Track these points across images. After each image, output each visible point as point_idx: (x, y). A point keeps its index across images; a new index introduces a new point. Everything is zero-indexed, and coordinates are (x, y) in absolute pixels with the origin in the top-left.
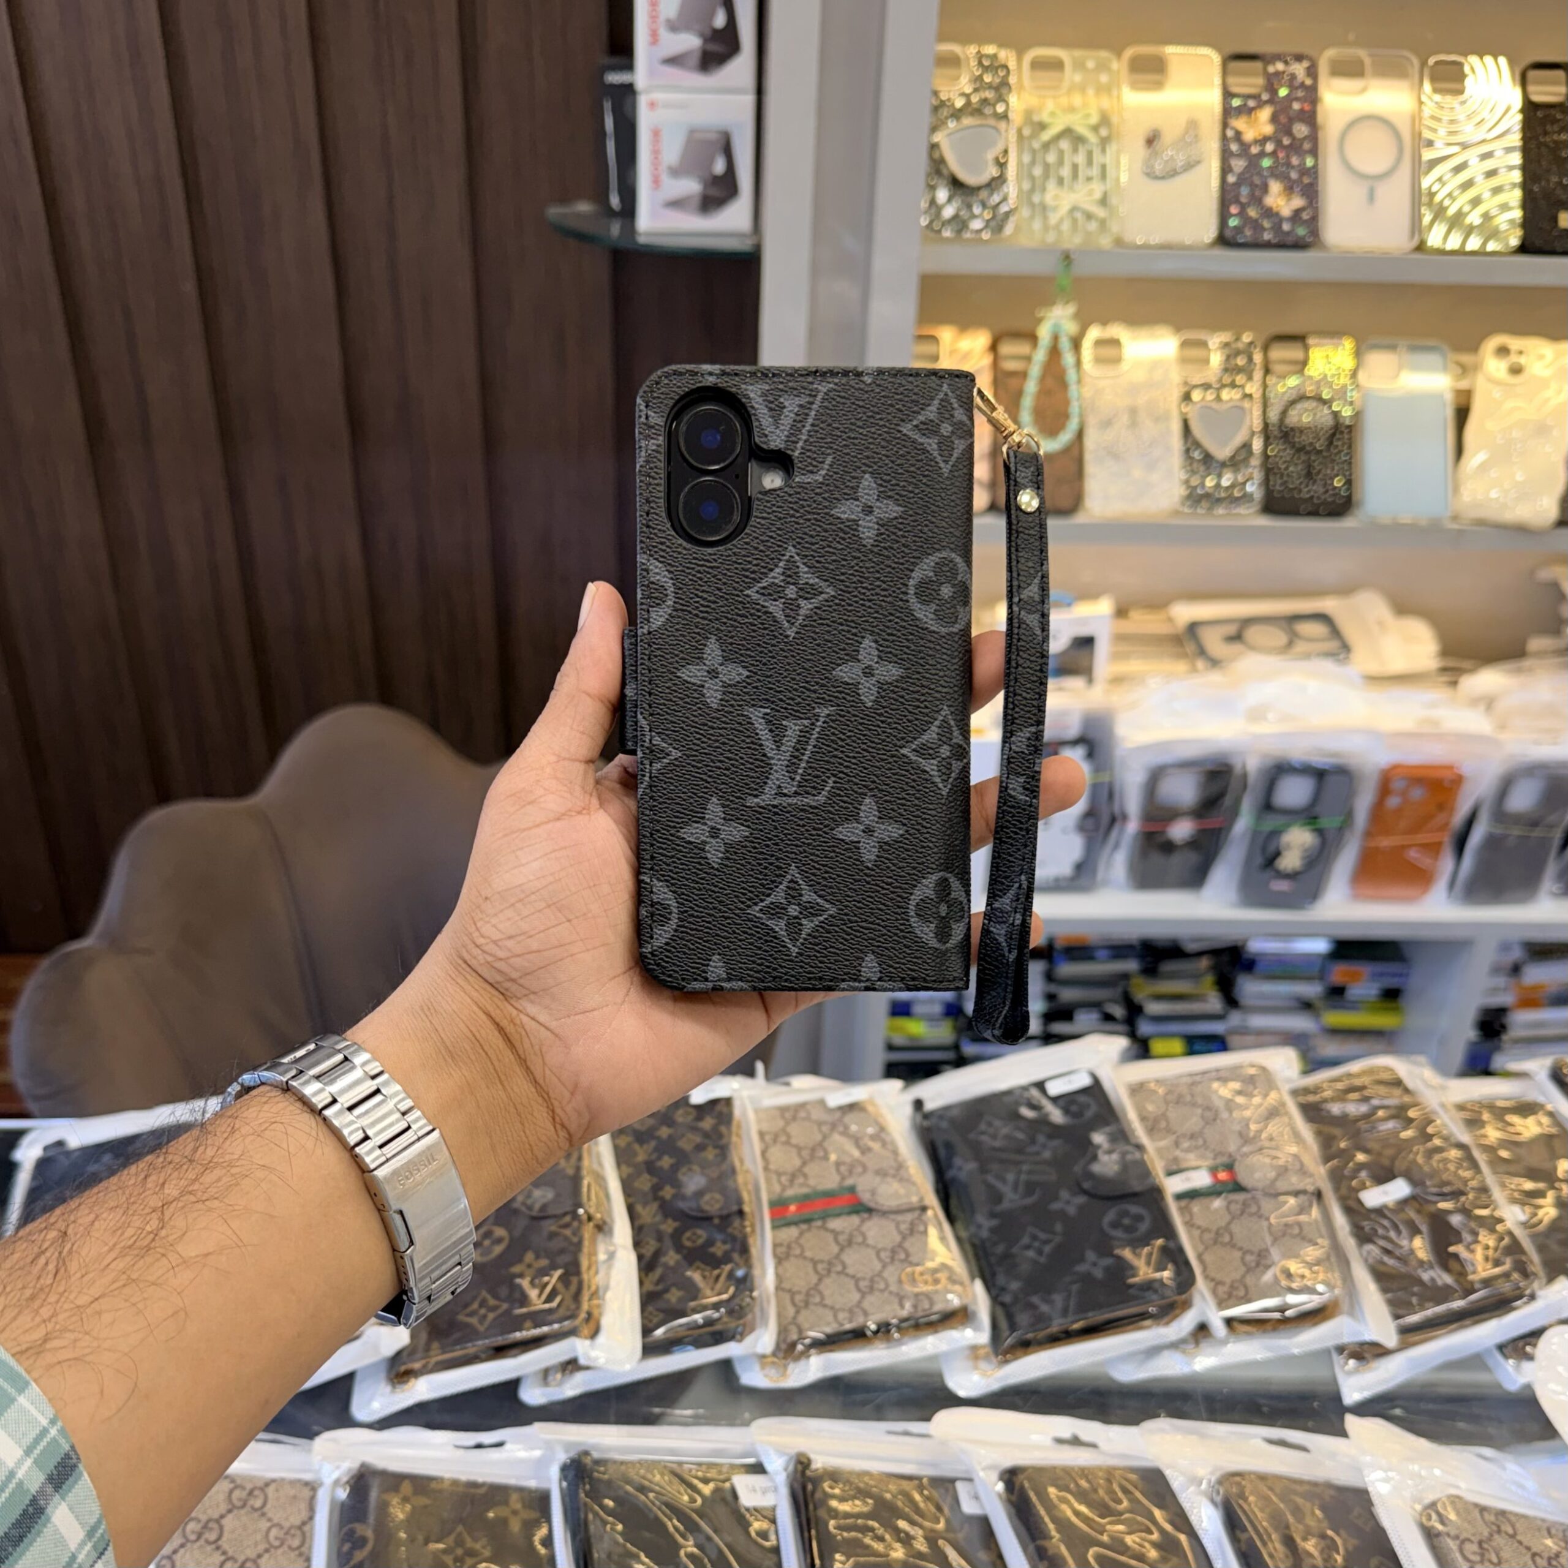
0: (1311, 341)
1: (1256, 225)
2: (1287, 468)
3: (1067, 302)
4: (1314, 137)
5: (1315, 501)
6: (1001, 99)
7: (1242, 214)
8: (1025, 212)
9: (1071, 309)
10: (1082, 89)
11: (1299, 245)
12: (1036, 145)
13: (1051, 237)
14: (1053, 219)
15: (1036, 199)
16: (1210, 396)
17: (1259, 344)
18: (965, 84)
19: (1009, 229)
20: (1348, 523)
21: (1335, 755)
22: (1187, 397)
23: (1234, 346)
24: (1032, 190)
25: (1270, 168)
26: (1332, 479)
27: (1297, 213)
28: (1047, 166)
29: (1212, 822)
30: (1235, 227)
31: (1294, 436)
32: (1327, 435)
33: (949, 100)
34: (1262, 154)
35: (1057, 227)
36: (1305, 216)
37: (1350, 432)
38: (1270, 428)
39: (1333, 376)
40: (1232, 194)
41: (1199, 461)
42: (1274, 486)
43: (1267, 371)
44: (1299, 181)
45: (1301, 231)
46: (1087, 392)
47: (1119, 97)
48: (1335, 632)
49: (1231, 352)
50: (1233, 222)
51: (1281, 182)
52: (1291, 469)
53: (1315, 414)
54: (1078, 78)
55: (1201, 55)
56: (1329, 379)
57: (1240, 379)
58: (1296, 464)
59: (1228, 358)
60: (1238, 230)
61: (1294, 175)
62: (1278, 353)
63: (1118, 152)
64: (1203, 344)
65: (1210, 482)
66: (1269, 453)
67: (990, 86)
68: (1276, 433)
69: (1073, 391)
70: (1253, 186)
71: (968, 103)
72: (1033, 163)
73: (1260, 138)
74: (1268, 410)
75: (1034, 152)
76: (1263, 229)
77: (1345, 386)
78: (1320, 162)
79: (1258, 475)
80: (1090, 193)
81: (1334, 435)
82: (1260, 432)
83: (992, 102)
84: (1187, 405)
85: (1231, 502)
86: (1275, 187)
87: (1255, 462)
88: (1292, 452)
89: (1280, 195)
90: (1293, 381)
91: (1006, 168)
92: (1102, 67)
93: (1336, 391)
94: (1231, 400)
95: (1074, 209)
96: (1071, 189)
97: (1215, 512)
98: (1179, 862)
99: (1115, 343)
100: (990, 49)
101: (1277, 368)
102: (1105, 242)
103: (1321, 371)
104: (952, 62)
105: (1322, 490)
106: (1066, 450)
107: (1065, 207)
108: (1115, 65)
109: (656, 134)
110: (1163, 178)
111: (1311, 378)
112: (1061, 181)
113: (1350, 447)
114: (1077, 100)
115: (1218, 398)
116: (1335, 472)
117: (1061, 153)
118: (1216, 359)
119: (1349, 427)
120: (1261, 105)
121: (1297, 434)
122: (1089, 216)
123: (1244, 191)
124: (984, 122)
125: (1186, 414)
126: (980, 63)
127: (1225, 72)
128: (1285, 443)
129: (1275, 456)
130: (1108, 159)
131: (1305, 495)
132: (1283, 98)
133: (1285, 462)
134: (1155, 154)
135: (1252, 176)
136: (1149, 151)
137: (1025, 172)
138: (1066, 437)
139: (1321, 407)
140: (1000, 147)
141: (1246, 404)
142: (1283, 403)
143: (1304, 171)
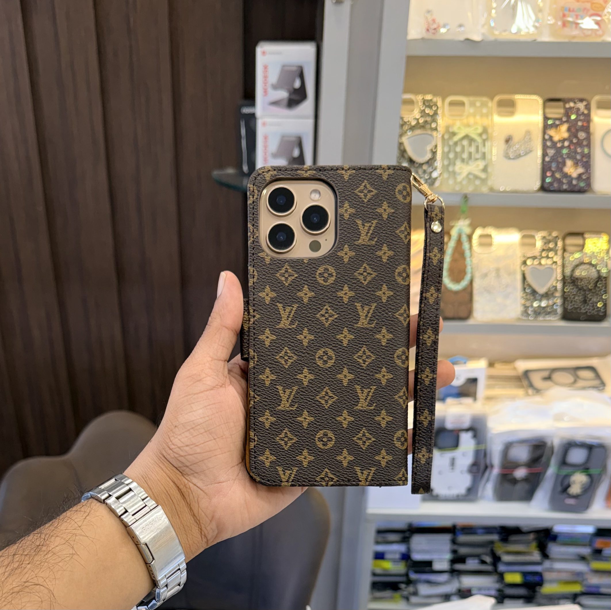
0: (586, 236)
1: (560, 181)
2: (574, 298)
3: (466, 218)
4: (588, 138)
5: (588, 314)
6: (434, 120)
7: (553, 176)
8: (446, 175)
9: (467, 222)
10: (474, 115)
11: (581, 191)
12: (451, 143)
13: (457, 188)
14: (459, 178)
15: (451, 169)
16: (536, 262)
17: (560, 237)
18: (416, 114)
19: (437, 184)
20: (604, 324)
21: (598, 438)
22: (524, 263)
23: (548, 238)
24: (449, 165)
25: (566, 154)
26: (597, 303)
27: (580, 176)
28: (456, 153)
29: (535, 470)
30: (549, 183)
31: (578, 282)
32: (594, 282)
33: (408, 121)
34: (563, 147)
35: (461, 183)
36: (584, 177)
37: (606, 280)
38: (566, 278)
39: (598, 253)
40: (548, 166)
41: (531, 294)
42: (568, 306)
43: (564, 250)
44: (581, 160)
45: (582, 184)
46: (475, 261)
47: (492, 120)
48: (598, 376)
49: (547, 241)
50: (548, 180)
51: (572, 161)
52: (576, 298)
53: (588, 272)
54: (472, 110)
55: (533, 99)
56: (595, 254)
57: (551, 254)
58: (579, 296)
59: (545, 243)
60: (551, 184)
61: (578, 157)
62: (570, 241)
63: (492, 146)
64: (533, 237)
65: (536, 304)
66: (565, 290)
67: (428, 115)
68: (569, 281)
69: (468, 261)
70: (558, 163)
71: (418, 123)
72: (449, 152)
73: (562, 139)
74: (565, 269)
75: (450, 146)
76: (563, 183)
77: (603, 258)
78: (592, 150)
79: (559, 301)
80: (478, 166)
81: (597, 282)
82: (561, 280)
83: (430, 122)
84: (525, 266)
85: (546, 314)
86: (569, 163)
87: (558, 294)
88: (577, 290)
89: (571, 167)
90: (577, 255)
91: (436, 154)
92: (484, 105)
93: (600, 261)
94: (546, 264)
95: (469, 174)
96: (467, 163)
97: (538, 319)
98: (520, 488)
99: (489, 236)
100: (429, 97)
101: (569, 249)
102: (485, 190)
103: (591, 250)
104: (411, 102)
105: (591, 308)
106: (464, 290)
107: (464, 174)
108: (490, 104)
109: (266, 138)
110: (513, 159)
111: (586, 254)
112: (463, 160)
113: (606, 288)
114: (471, 120)
115: (540, 264)
116: (598, 300)
117: (463, 147)
118: (539, 244)
119: (605, 278)
120: (562, 123)
121: (579, 281)
122: (476, 177)
123: (554, 165)
124: (425, 132)
125: (524, 271)
126: (424, 104)
127: (544, 107)
128: (573, 285)
129: (569, 292)
130: (486, 150)
131: (583, 311)
132: (573, 120)
133: (574, 295)
134: (509, 147)
135: (558, 158)
136: (507, 146)
137: (445, 155)
138: (464, 283)
139: (591, 268)
140: (433, 144)
141: (554, 266)
142: (572, 266)
143: (583, 155)
